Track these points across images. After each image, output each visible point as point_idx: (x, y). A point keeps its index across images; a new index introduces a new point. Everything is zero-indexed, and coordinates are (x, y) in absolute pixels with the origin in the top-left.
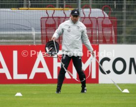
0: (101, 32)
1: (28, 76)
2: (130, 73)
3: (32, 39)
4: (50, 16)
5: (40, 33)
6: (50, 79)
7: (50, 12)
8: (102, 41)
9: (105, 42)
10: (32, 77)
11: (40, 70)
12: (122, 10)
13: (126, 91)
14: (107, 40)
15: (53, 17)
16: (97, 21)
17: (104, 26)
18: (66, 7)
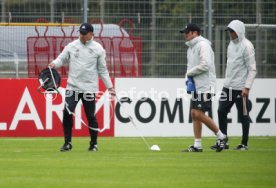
0: (117, 59)
1: (8, 126)
2: (161, 120)
3: (14, 69)
4: (42, 34)
5: (26, 60)
6: (40, 131)
7: (42, 29)
8: (119, 72)
9: (123, 74)
10: (13, 126)
11: (26, 117)
12: (149, 26)
13: (155, 148)
14: (127, 72)
15: (45, 37)
16: (112, 43)
17: (122, 50)
18: (66, 21)
